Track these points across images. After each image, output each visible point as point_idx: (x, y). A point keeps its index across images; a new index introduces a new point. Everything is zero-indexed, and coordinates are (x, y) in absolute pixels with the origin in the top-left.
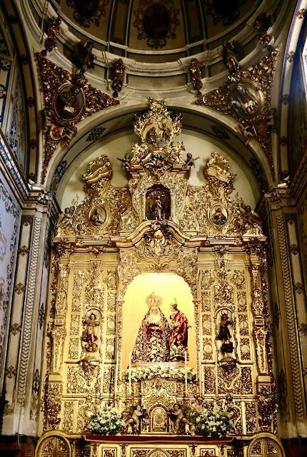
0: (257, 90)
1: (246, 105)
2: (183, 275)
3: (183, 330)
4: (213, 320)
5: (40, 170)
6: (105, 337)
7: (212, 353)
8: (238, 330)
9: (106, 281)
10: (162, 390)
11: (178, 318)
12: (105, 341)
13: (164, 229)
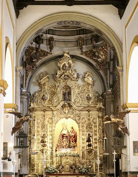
0: (102, 55)
1: (99, 60)
2: (75, 120)
3: (75, 137)
4: (85, 135)
5: (24, 82)
6: (49, 141)
7: (85, 146)
8: (94, 139)
9: (48, 121)
10: (68, 160)
11: (73, 132)
12: (48, 143)
13: (69, 104)
